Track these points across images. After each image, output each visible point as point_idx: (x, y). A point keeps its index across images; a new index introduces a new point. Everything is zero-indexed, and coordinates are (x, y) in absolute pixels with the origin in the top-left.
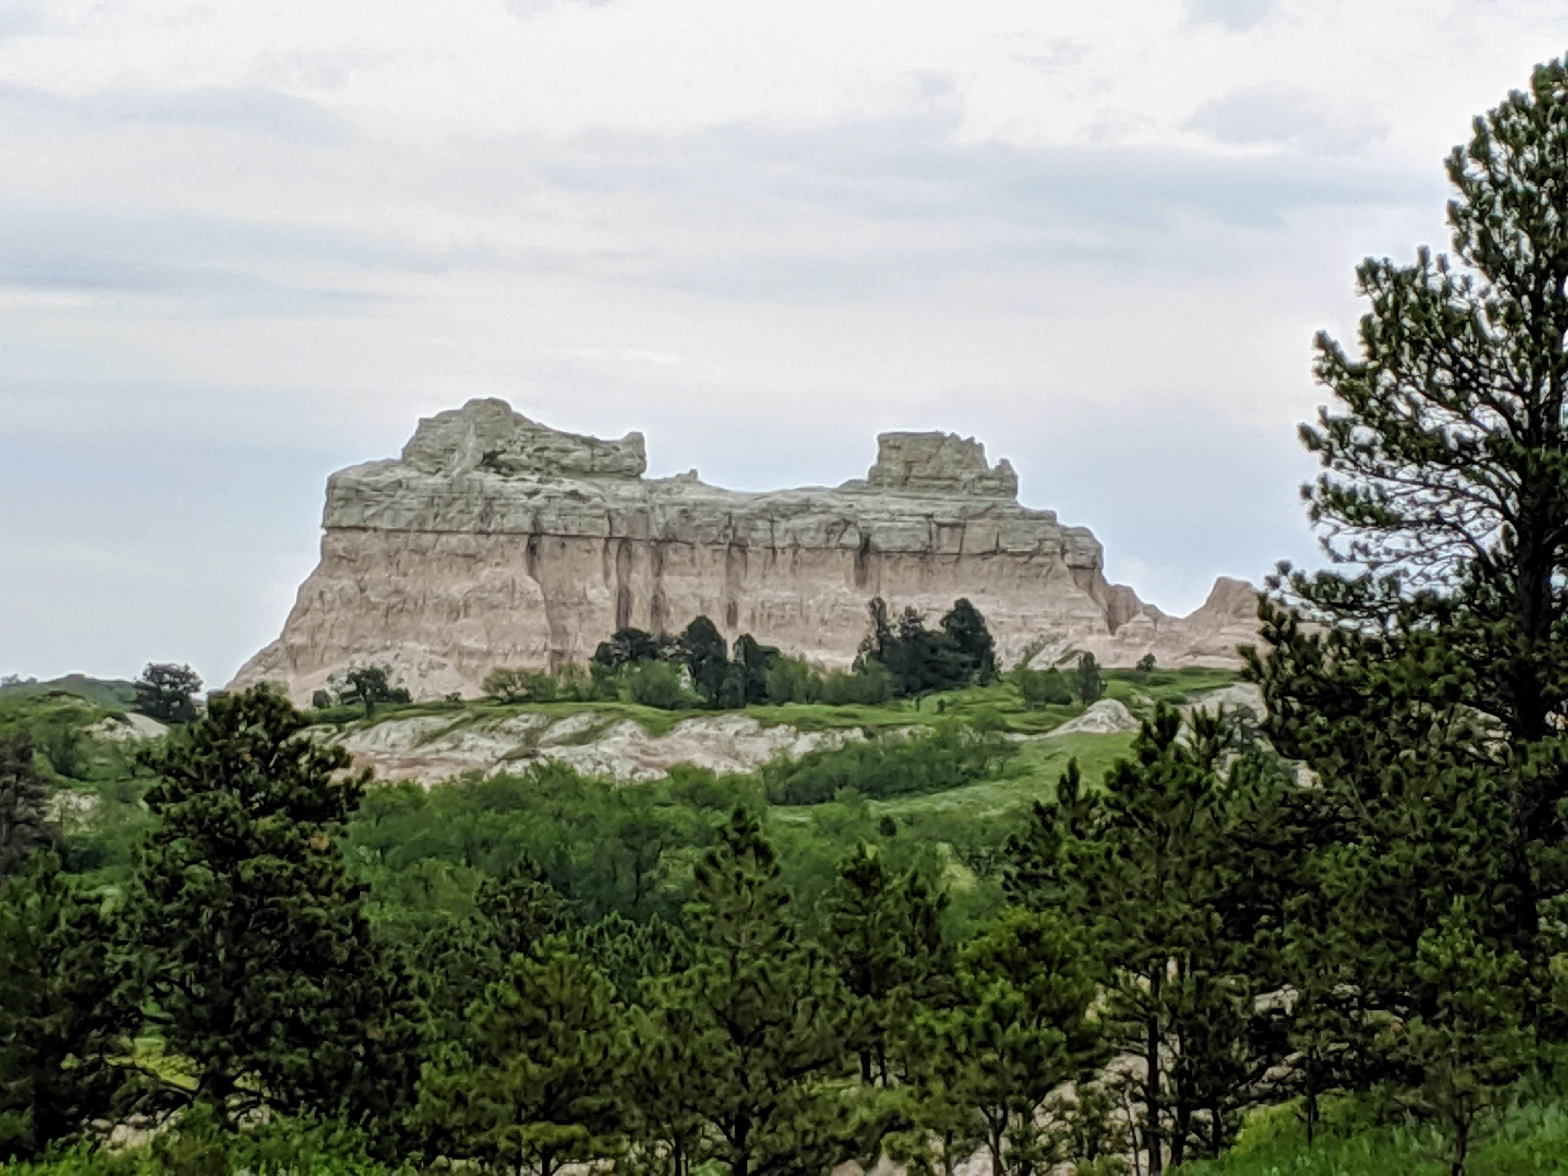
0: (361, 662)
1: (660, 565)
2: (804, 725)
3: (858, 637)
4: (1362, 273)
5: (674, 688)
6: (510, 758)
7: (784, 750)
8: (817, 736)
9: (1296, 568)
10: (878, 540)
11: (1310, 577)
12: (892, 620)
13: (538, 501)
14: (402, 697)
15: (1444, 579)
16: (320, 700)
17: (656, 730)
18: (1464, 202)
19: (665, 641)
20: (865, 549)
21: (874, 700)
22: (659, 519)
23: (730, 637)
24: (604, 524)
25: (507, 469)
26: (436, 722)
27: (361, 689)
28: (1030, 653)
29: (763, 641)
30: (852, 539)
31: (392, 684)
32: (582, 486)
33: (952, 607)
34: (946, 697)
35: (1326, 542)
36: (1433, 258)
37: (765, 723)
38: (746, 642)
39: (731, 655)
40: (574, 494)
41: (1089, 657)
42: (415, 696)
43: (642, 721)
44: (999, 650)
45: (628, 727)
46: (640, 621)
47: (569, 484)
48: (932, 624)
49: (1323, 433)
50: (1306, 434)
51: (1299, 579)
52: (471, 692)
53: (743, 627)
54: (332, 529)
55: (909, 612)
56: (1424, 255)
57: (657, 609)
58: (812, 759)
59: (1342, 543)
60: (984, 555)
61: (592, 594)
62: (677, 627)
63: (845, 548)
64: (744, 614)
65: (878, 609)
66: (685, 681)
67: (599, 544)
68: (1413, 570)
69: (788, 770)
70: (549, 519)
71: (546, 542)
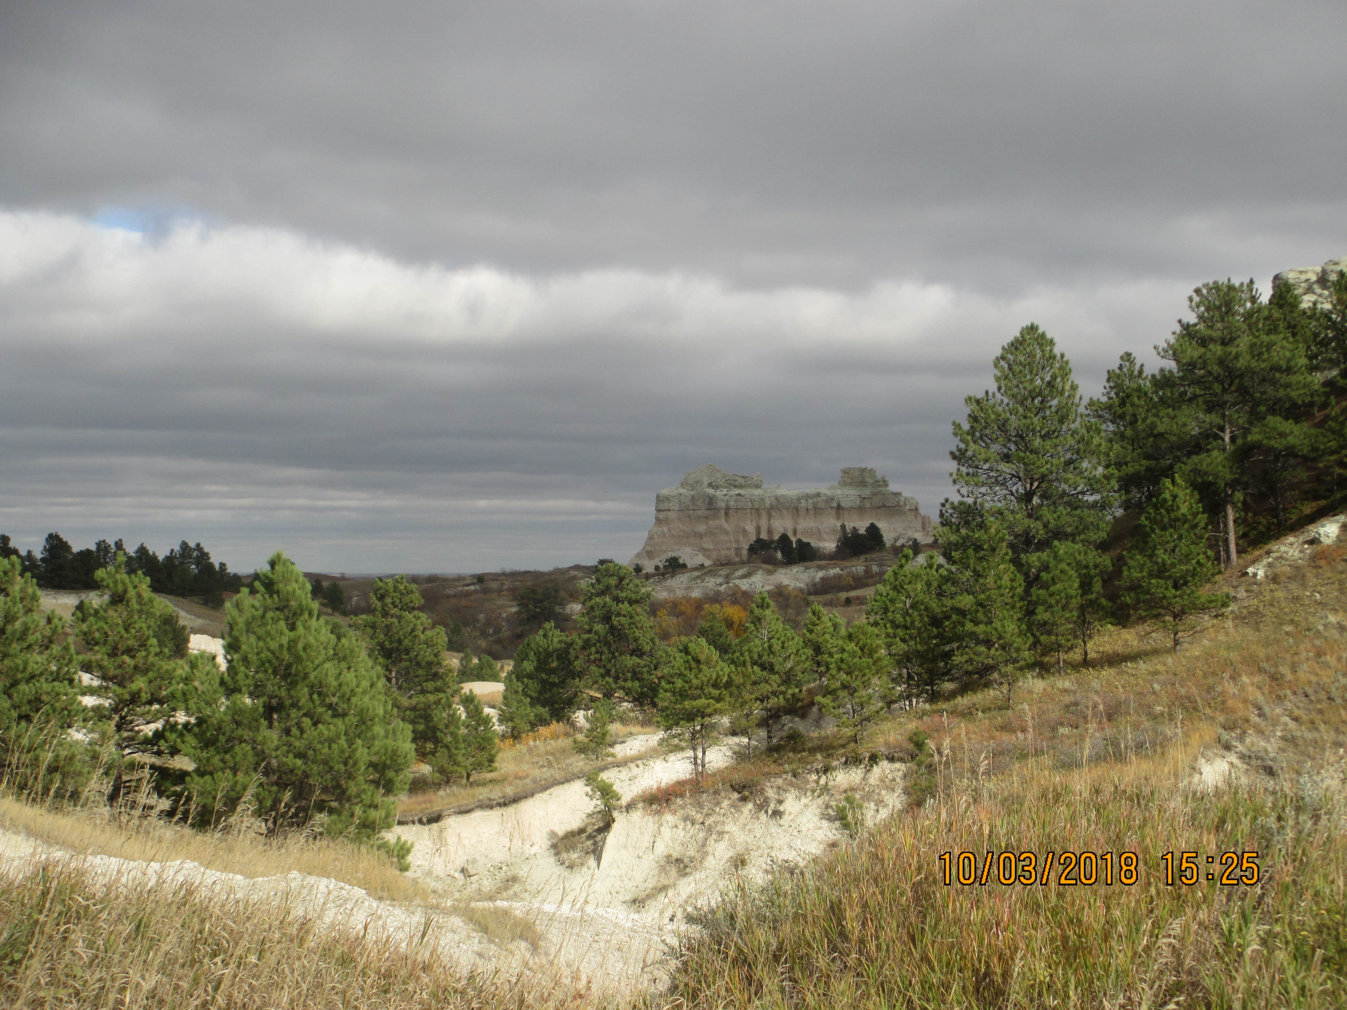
0: (670, 555)
1: (770, 517)
2: (820, 568)
3: (838, 536)
4: (966, 401)
5: (776, 558)
6: (721, 585)
7: (814, 578)
8: (824, 572)
9: (950, 500)
10: (843, 504)
11: (956, 503)
12: (848, 531)
13: (727, 497)
14: (684, 566)
15: (1000, 501)
16: (657, 568)
17: (770, 573)
18: (999, 374)
19: (772, 541)
20: (839, 507)
21: (844, 558)
22: (768, 502)
23: (794, 540)
24: (750, 504)
25: (716, 487)
26: (696, 574)
27: (670, 564)
28: (896, 540)
29: (805, 540)
30: (835, 505)
31: (681, 561)
32: (742, 492)
33: (868, 525)
34: (868, 556)
35: (959, 491)
36: (990, 394)
37: (807, 568)
38: (799, 541)
39: (794, 546)
40: (739, 495)
41: (915, 540)
42: (689, 565)
43: (764, 570)
44: (885, 539)
45: (760, 572)
46: (764, 536)
47: (737, 491)
48: (862, 531)
49: (957, 453)
50: (952, 453)
51: (952, 503)
52: (707, 563)
53: (799, 536)
54: (658, 511)
55: (854, 528)
56: (987, 392)
57: (770, 531)
58: (823, 579)
59: (964, 491)
60: (878, 508)
61: (747, 528)
62: (776, 537)
63: (831, 508)
64: (799, 532)
65: (843, 527)
66: (779, 555)
67: (748, 511)
68: (989, 499)
69: (814, 585)
70: (732, 503)
71: (731, 511)
